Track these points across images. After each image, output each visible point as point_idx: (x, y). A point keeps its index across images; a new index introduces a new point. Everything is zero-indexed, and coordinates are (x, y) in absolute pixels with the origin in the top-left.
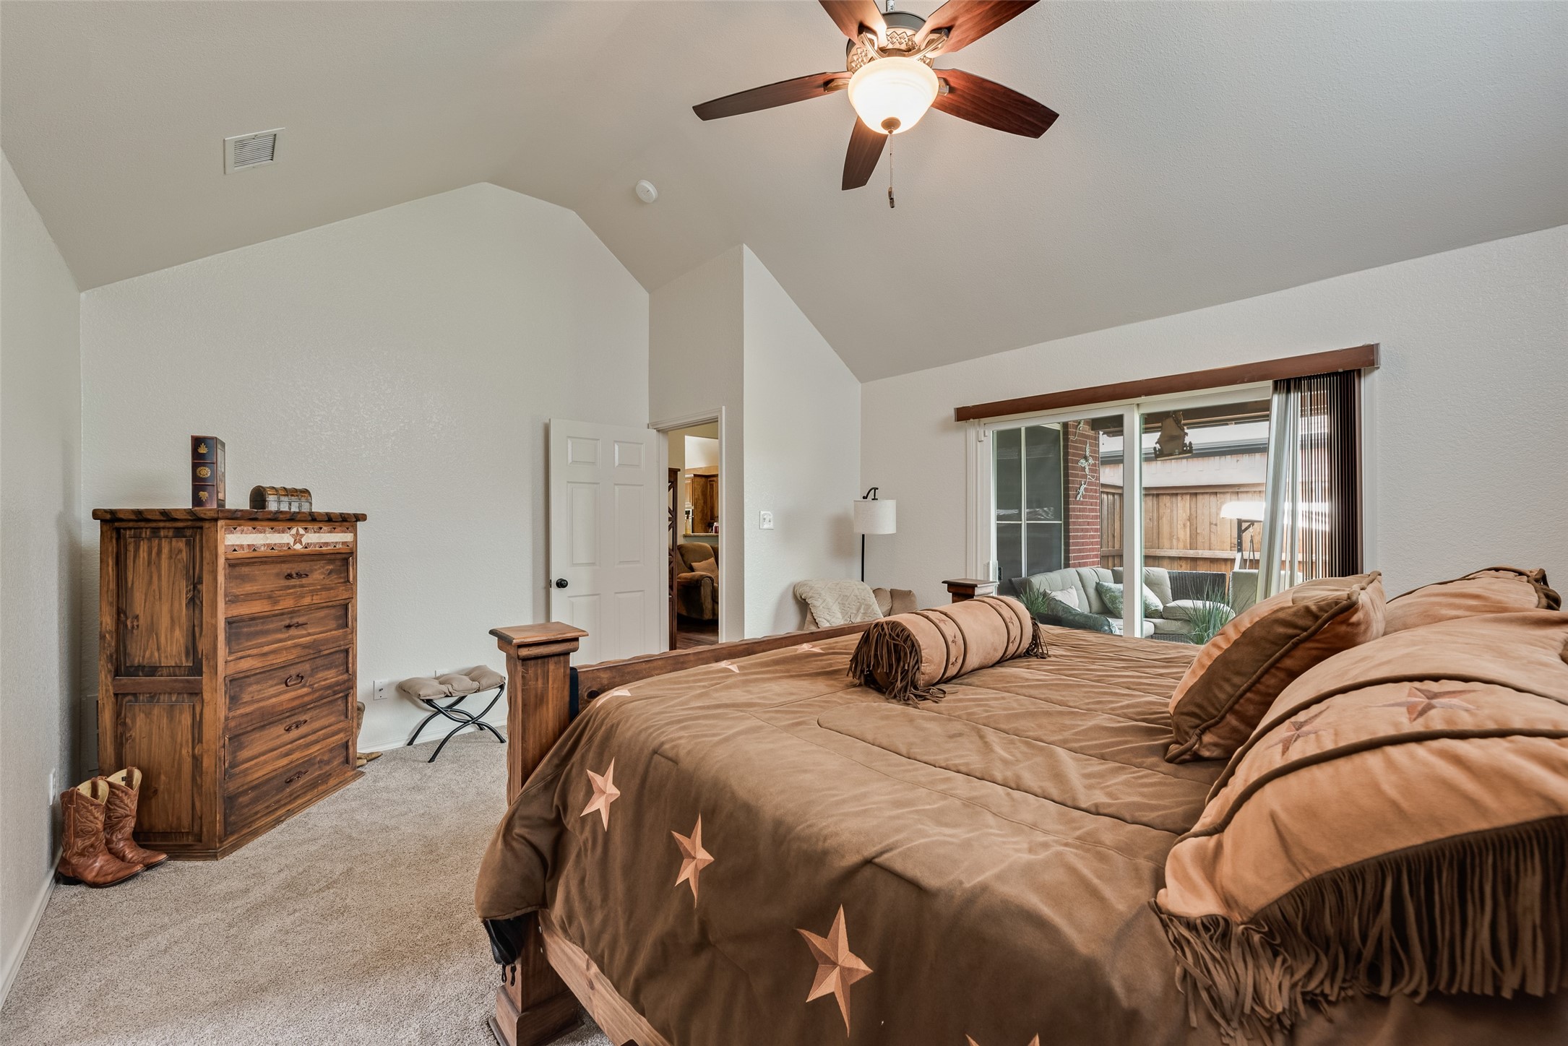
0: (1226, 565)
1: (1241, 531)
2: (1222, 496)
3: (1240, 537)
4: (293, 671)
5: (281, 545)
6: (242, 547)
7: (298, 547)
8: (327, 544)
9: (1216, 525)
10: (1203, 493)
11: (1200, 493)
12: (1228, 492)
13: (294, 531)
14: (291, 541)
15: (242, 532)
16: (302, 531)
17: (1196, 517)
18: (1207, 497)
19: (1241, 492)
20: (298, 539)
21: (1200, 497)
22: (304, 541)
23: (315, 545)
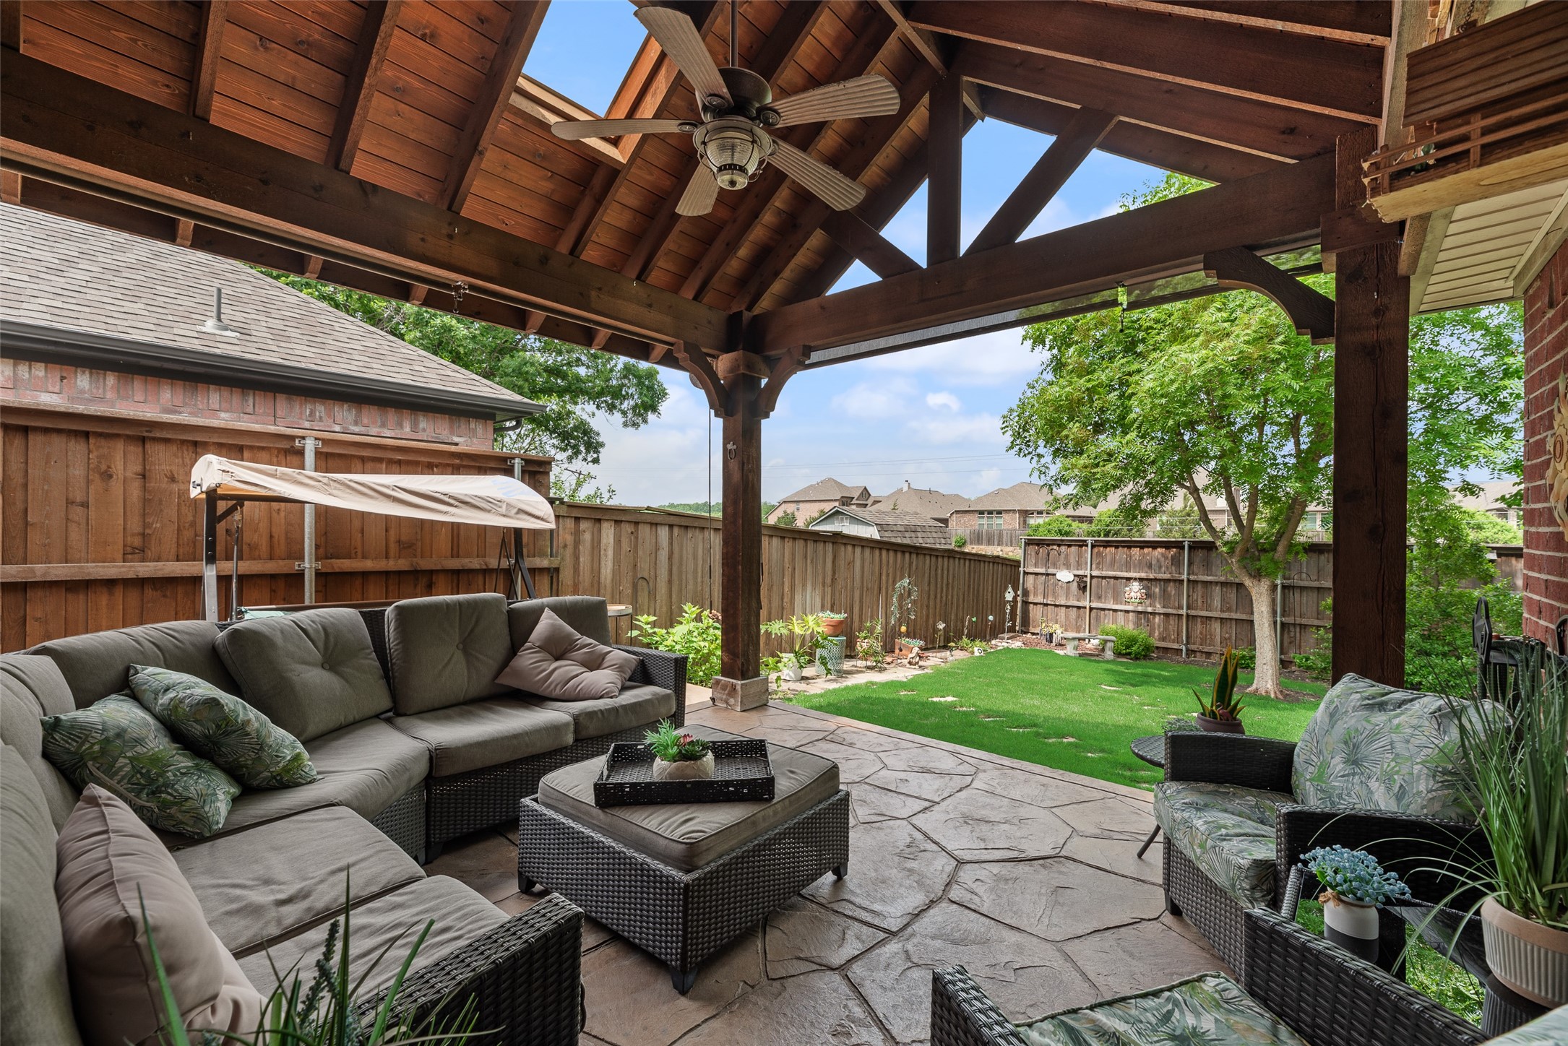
0: (111, 594)
1: (213, 519)
2: (103, 442)
3: (211, 531)
9: (85, 505)
10: (46, 431)
11: (36, 429)
12: (118, 436)
17: (26, 486)
18: (58, 442)
19: (155, 439)
21: (36, 440)
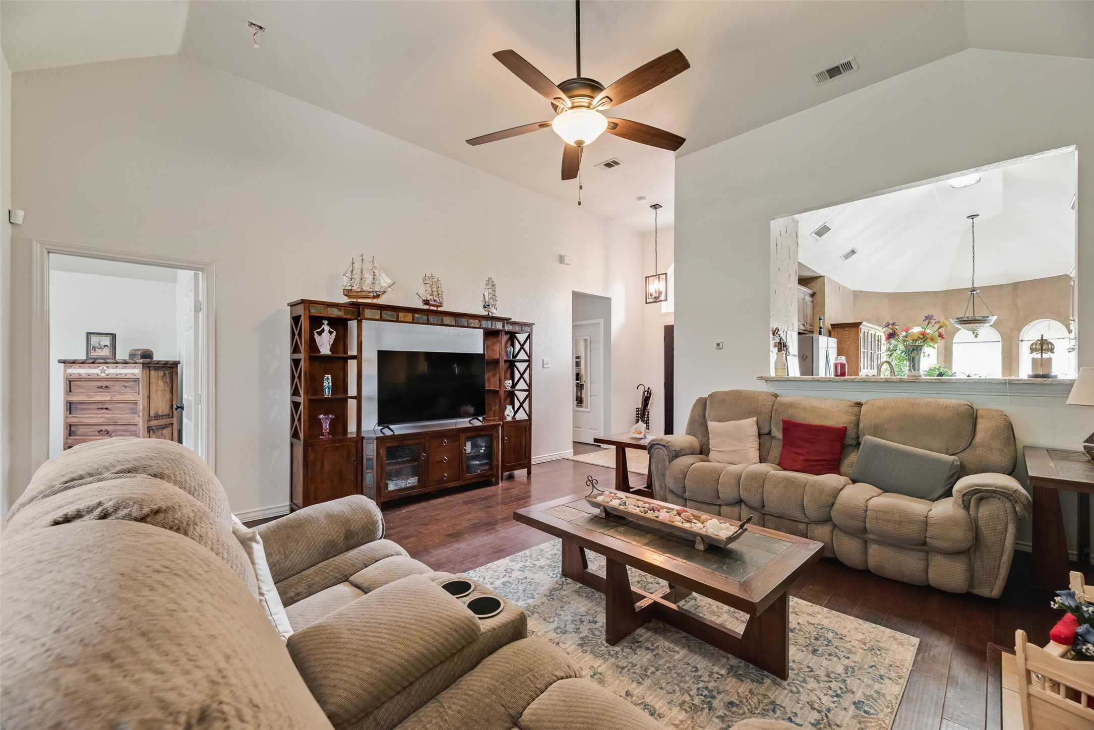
4: (104, 428)
5: (94, 374)
6: (74, 374)
7: (103, 375)
8: (120, 374)
13: (101, 368)
14: (99, 372)
15: (74, 368)
16: (105, 368)
20: (103, 371)
22: (107, 372)
23: (113, 374)
